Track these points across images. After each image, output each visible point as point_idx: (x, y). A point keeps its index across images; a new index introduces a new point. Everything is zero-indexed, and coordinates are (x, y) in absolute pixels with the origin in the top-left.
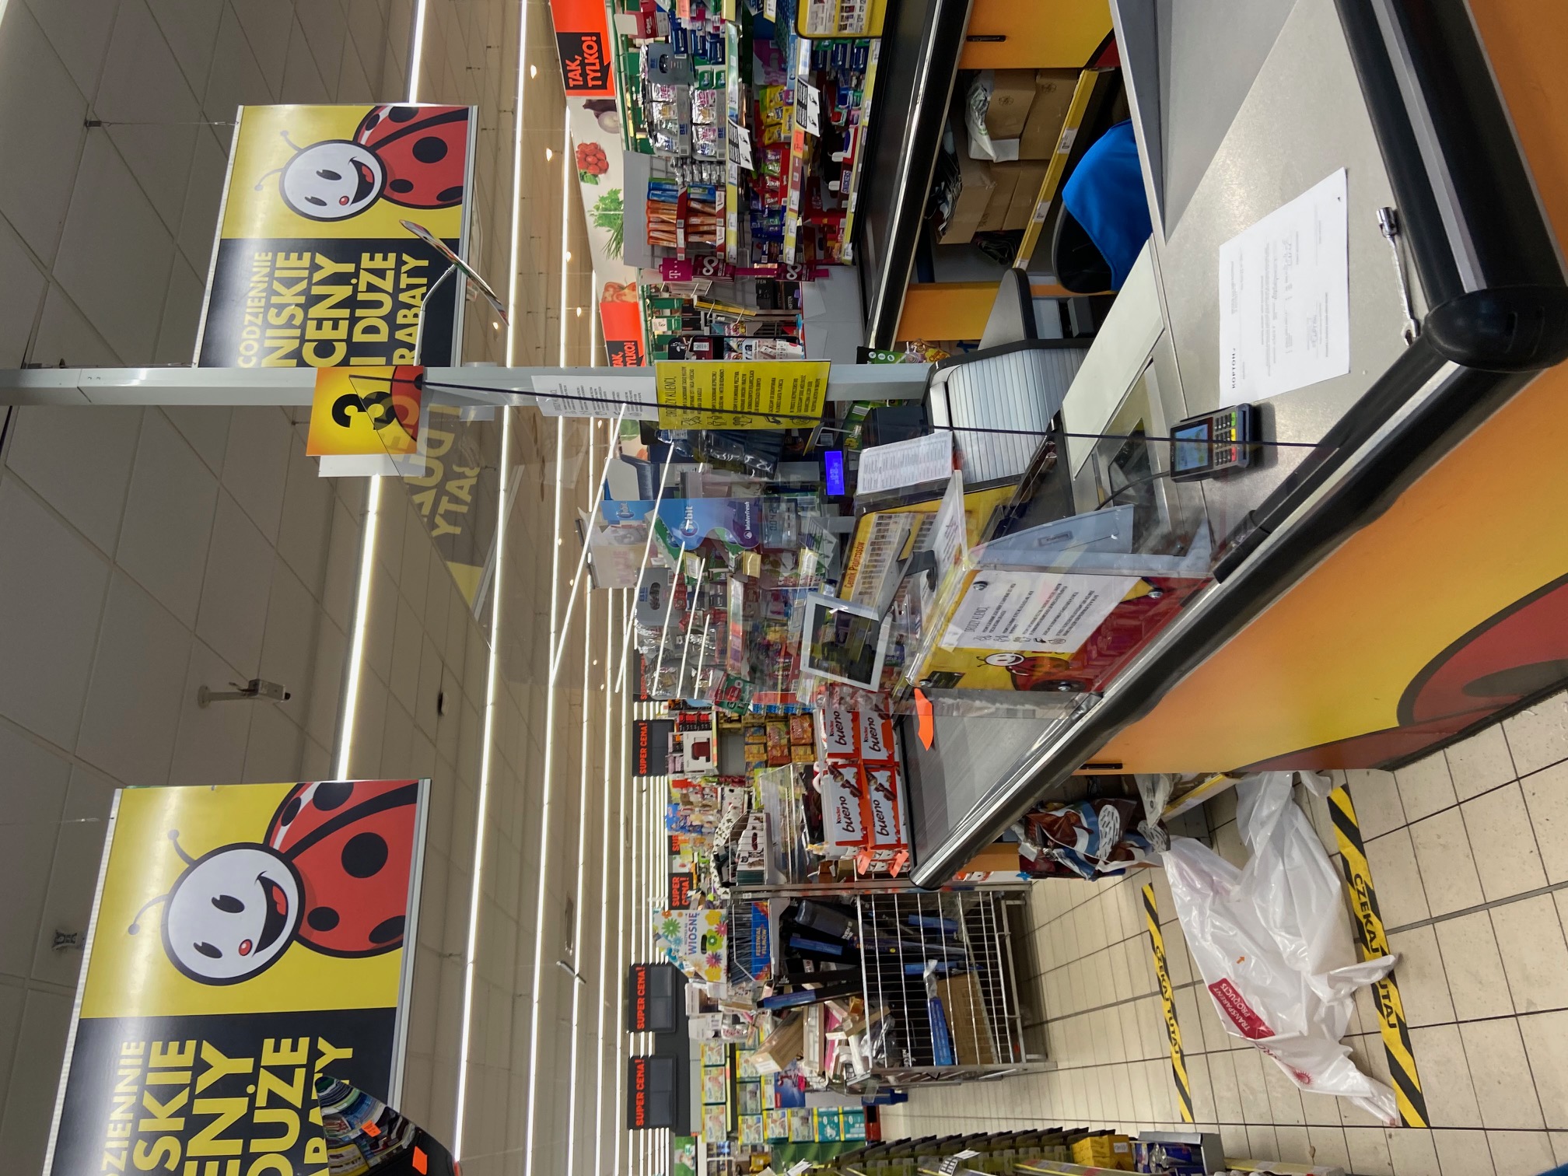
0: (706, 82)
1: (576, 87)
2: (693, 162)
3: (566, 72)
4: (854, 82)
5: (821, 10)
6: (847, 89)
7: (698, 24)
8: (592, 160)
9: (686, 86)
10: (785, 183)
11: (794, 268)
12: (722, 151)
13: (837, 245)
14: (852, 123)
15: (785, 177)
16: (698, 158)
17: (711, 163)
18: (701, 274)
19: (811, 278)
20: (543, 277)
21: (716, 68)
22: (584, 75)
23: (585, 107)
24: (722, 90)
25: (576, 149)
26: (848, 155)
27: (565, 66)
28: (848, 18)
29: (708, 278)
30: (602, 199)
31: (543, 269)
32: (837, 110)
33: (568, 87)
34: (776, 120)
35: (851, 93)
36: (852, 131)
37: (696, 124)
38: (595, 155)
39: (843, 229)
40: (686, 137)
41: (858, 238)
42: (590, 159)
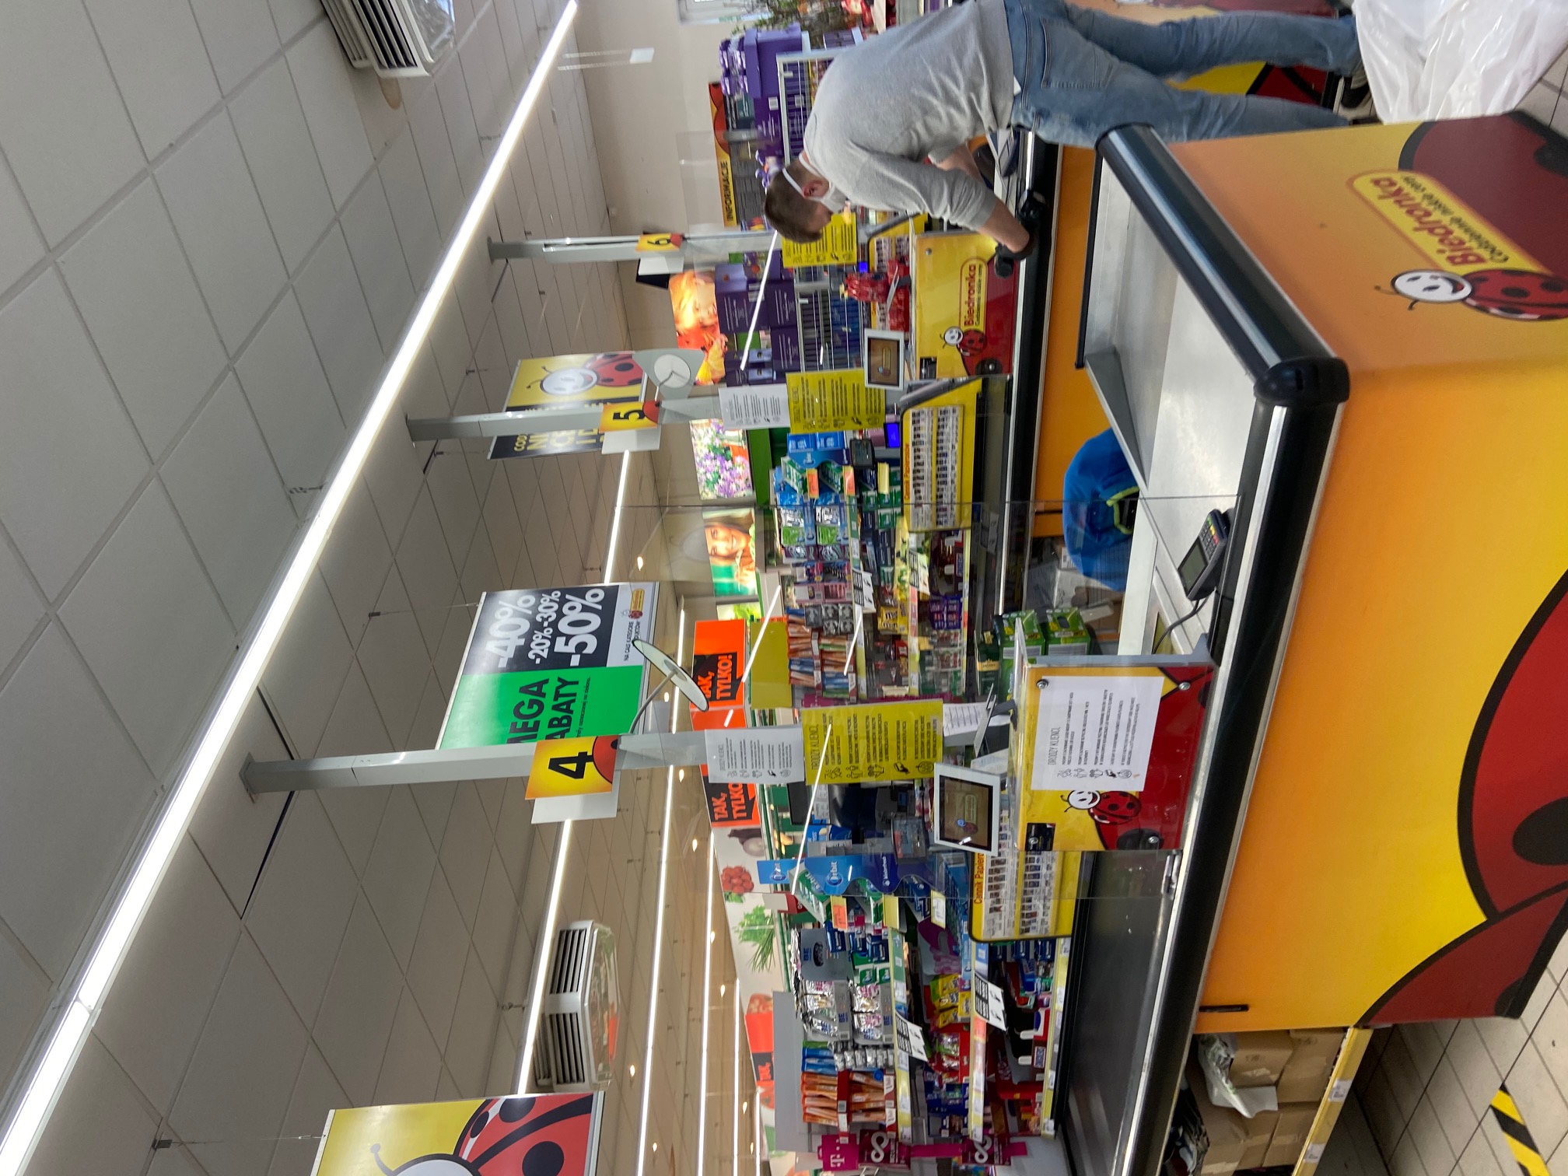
0: (868, 979)
1: (720, 820)
2: (855, 1047)
3: (711, 808)
4: (1041, 971)
5: (998, 917)
6: (1033, 976)
7: (857, 930)
8: (736, 882)
9: (845, 981)
10: (966, 1063)
11: (983, 1145)
12: (889, 1036)
13: (1033, 1119)
14: (1043, 1006)
15: (965, 1058)
16: (861, 1041)
17: (876, 1047)
18: (870, 1161)
19: (1006, 1161)
20: (686, 979)
21: (879, 967)
22: (729, 809)
23: (730, 836)
24: (887, 984)
25: (721, 872)
26: (1040, 1032)
27: (710, 802)
28: (1030, 923)
29: (877, 1164)
30: (747, 916)
31: (686, 970)
32: (1022, 995)
33: (713, 820)
34: (951, 1004)
35: (1038, 981)
36: (1042, 1012)
37: (858, 1013)
38: (740, 877)
39: (1040, 1103)
40: (847, 1024)
41: (1060, 1113)
42: (735, 881)
